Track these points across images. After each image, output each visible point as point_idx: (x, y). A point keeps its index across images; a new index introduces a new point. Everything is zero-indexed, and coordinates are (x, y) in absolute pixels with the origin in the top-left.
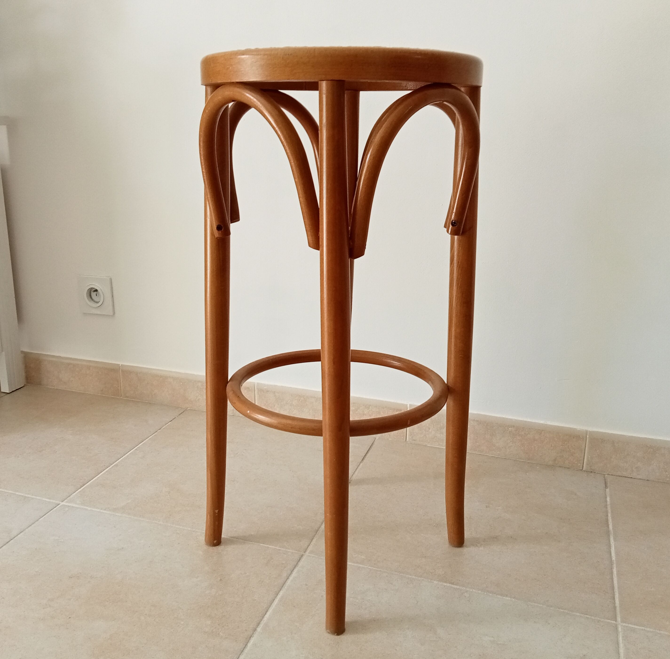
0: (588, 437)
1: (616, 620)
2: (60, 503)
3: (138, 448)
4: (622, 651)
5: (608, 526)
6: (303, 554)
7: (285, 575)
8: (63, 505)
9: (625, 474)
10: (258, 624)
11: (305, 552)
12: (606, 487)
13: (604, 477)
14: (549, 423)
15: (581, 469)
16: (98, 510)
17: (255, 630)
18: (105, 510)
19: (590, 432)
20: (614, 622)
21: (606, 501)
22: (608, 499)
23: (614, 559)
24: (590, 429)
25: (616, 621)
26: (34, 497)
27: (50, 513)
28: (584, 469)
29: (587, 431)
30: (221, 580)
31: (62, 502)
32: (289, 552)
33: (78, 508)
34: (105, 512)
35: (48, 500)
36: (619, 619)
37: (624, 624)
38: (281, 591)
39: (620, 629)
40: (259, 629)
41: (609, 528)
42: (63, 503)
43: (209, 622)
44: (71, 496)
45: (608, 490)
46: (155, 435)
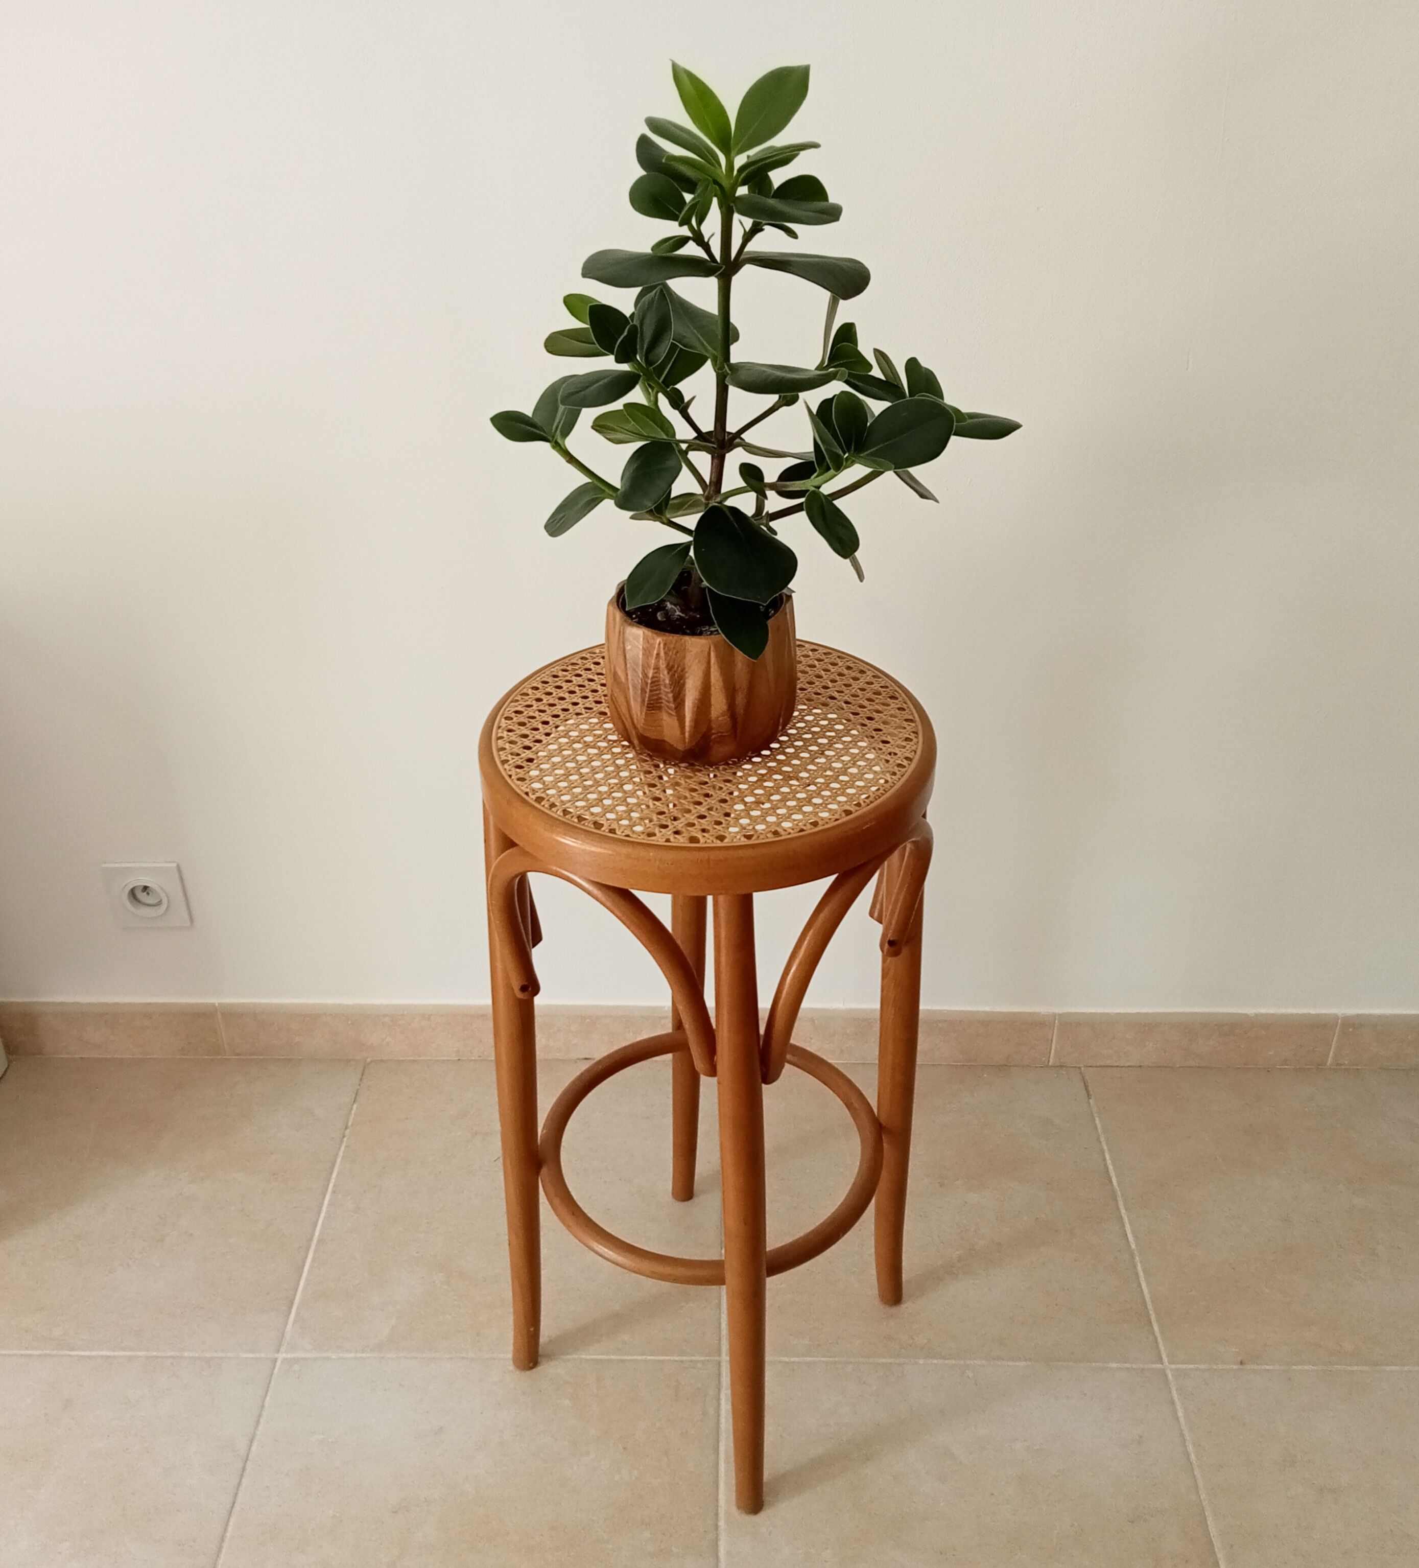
0: (1057, 1021)
1: (1160, 1360)
2: (276, 1355)
3: (334, 1186)
4: (1180, 1414)
5: (1111, 1181)
6: (717, 1358)
7: (712, 1411)
8: (284, 1360)
9: (1108, 1062)
10: (717, 1514)
11: (720, 1355)
12: (1089, 1095)
13: (1081, 1073)
14: (998, 1009)
15: (1046, 1064)
16: (352, 1355)
17: (716, 1527)
18: (363, 1351)
19: (1060, 1015)
20: (1161, 1366)
21: (1096, 1128)
22: (1097, 1121)
23: (1133, 1246)
24: (1059, 1010)
25: (1162, 1364)
26: (220, 1355)
27: (273, 1383)
28: (1050, 1064)
29: (1054, 1015)
30: (625, 1448)
31: (278, 1351)
32: (697, 1361)
33: (315, 1359)
34: (364, 1355)
35: (251, 1355)
36: (1165, 1359)
37: (1173, 1366)
38: (720, 1444)
39: (1170, 1376)
40: (722, 1524)
41: (1113, 1185)
42: (281, 1356)
43: (647, 1534)
44: (288, 1336)
45: (1091, 1101)
46: (347, 1147)
